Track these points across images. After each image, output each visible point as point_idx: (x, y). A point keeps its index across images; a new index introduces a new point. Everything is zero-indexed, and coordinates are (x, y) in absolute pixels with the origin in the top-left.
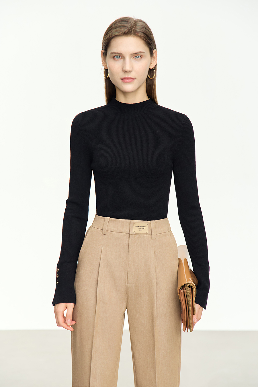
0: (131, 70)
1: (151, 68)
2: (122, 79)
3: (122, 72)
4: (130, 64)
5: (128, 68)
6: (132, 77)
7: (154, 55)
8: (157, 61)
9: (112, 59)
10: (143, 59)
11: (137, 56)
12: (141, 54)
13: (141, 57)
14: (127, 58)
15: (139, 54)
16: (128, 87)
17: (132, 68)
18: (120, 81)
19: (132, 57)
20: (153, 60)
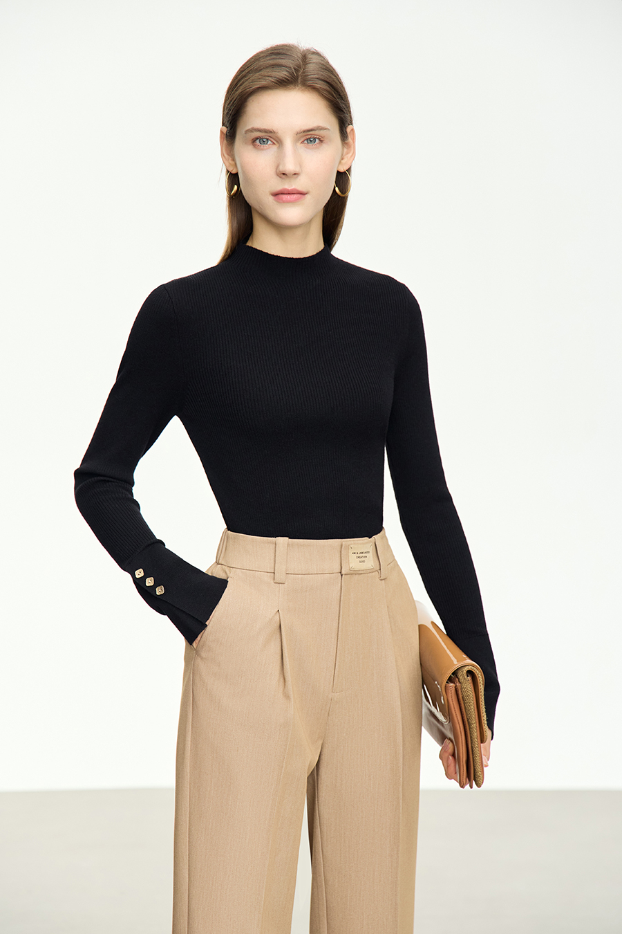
0: (297, 170)
1: (342, 170)
2: (276, 195)
3: (275, 176)
4: (293, 155)
5: (290, 166)
6: (300, 188)
7: (350, 140)
8: (354, 153)
9: (251, 147)
10: (324, 146)
11: (310, 137)
12: (322, 133)
13: (321, 141)
14: (288, 143)
15: (316, 132)
16: (290, 213)
17: (301, 166)
18: (271, 198)
19: (299, 140)
20: (345, 150)
